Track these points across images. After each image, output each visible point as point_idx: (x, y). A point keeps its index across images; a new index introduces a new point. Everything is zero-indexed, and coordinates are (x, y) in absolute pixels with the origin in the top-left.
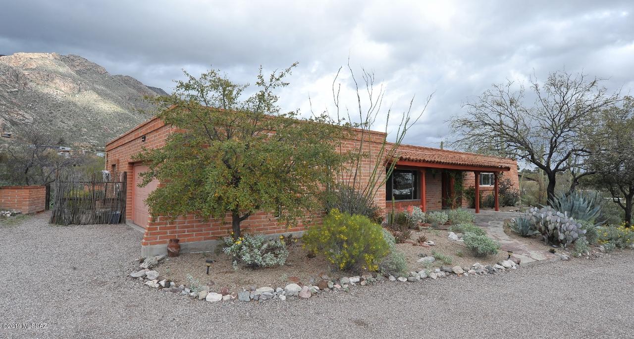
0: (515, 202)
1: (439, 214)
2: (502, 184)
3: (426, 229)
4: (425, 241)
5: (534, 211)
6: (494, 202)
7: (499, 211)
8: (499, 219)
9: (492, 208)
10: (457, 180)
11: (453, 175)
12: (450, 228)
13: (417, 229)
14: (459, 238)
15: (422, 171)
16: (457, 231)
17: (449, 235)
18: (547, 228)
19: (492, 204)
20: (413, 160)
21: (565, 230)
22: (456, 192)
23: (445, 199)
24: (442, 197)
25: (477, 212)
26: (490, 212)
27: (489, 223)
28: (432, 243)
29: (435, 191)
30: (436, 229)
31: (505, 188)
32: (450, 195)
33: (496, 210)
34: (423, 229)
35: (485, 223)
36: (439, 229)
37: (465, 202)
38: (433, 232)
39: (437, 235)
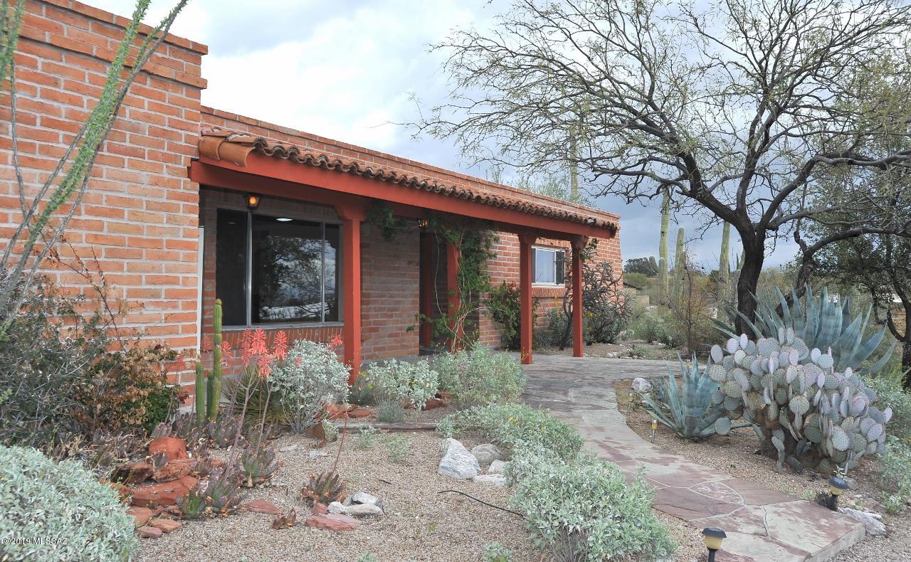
0: (618, 331)
1: (406, 369)
2: (589, 277)
3: (355, 431)
4: (333, 496)
5: (740, 347)
6: (567, 332)
7: (585, 357)
8: (597, 382)
9: (562, 349)
10: (466, 256)
11: (456, 238)
12: (446, 421)
13: (317, 433)
14: (484, 465)
15: (348, 215)
16: (473, 434)
17: (442, 454)
18: (784, 406)
19: (562, 338)
20: (309, 163)
21: (844, 413)
22: (463, 294)
23: (430, 320)
24: (422, 311)
25: (526, 361)
26: (561, 359)
27: (572, 395)
28: (369, 502)
29: (398, 296)
30: (392, 430)
31: (598, 292)
32: (446, 308)
33: (577, 354)
34: (341, 430)
35: (558, 398)
36: (405, 430)
37: (487, 330)
38: (380, 444)
39: (395, 459)
